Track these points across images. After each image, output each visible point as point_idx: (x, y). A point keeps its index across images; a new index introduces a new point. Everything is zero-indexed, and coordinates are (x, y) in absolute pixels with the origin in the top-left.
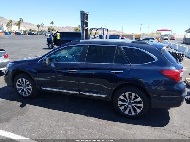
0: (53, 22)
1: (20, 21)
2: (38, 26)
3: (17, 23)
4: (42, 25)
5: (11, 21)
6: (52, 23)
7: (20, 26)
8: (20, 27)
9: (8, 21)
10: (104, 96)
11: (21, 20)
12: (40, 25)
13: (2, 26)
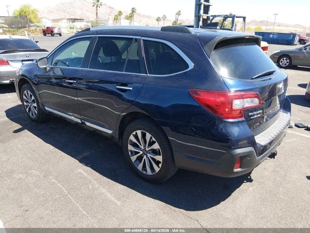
0: (180, 12)
1: (133, 12)
2: (158, 20)
3: (128, 15)
4: (164, 18)
5: (120, 13)
6: (179, 14)
7: (131, 20)
8: (132, 22)
9: (116, 13)
10: (110, 132)
11: (133, 10)
12: (161, 17)
13: (108, 21)
